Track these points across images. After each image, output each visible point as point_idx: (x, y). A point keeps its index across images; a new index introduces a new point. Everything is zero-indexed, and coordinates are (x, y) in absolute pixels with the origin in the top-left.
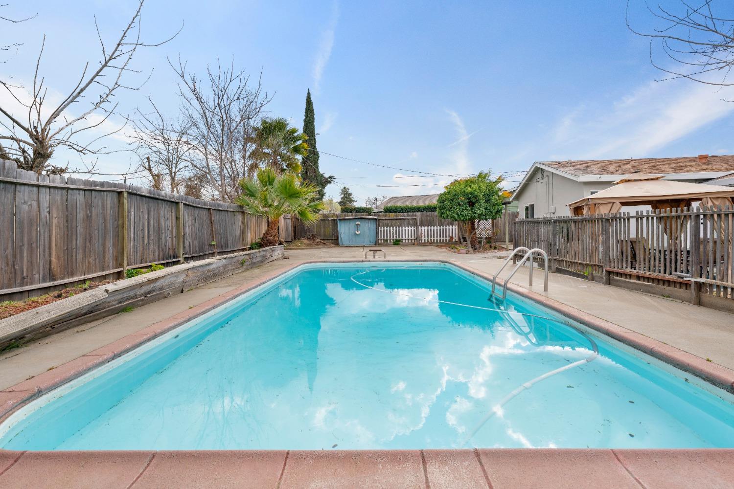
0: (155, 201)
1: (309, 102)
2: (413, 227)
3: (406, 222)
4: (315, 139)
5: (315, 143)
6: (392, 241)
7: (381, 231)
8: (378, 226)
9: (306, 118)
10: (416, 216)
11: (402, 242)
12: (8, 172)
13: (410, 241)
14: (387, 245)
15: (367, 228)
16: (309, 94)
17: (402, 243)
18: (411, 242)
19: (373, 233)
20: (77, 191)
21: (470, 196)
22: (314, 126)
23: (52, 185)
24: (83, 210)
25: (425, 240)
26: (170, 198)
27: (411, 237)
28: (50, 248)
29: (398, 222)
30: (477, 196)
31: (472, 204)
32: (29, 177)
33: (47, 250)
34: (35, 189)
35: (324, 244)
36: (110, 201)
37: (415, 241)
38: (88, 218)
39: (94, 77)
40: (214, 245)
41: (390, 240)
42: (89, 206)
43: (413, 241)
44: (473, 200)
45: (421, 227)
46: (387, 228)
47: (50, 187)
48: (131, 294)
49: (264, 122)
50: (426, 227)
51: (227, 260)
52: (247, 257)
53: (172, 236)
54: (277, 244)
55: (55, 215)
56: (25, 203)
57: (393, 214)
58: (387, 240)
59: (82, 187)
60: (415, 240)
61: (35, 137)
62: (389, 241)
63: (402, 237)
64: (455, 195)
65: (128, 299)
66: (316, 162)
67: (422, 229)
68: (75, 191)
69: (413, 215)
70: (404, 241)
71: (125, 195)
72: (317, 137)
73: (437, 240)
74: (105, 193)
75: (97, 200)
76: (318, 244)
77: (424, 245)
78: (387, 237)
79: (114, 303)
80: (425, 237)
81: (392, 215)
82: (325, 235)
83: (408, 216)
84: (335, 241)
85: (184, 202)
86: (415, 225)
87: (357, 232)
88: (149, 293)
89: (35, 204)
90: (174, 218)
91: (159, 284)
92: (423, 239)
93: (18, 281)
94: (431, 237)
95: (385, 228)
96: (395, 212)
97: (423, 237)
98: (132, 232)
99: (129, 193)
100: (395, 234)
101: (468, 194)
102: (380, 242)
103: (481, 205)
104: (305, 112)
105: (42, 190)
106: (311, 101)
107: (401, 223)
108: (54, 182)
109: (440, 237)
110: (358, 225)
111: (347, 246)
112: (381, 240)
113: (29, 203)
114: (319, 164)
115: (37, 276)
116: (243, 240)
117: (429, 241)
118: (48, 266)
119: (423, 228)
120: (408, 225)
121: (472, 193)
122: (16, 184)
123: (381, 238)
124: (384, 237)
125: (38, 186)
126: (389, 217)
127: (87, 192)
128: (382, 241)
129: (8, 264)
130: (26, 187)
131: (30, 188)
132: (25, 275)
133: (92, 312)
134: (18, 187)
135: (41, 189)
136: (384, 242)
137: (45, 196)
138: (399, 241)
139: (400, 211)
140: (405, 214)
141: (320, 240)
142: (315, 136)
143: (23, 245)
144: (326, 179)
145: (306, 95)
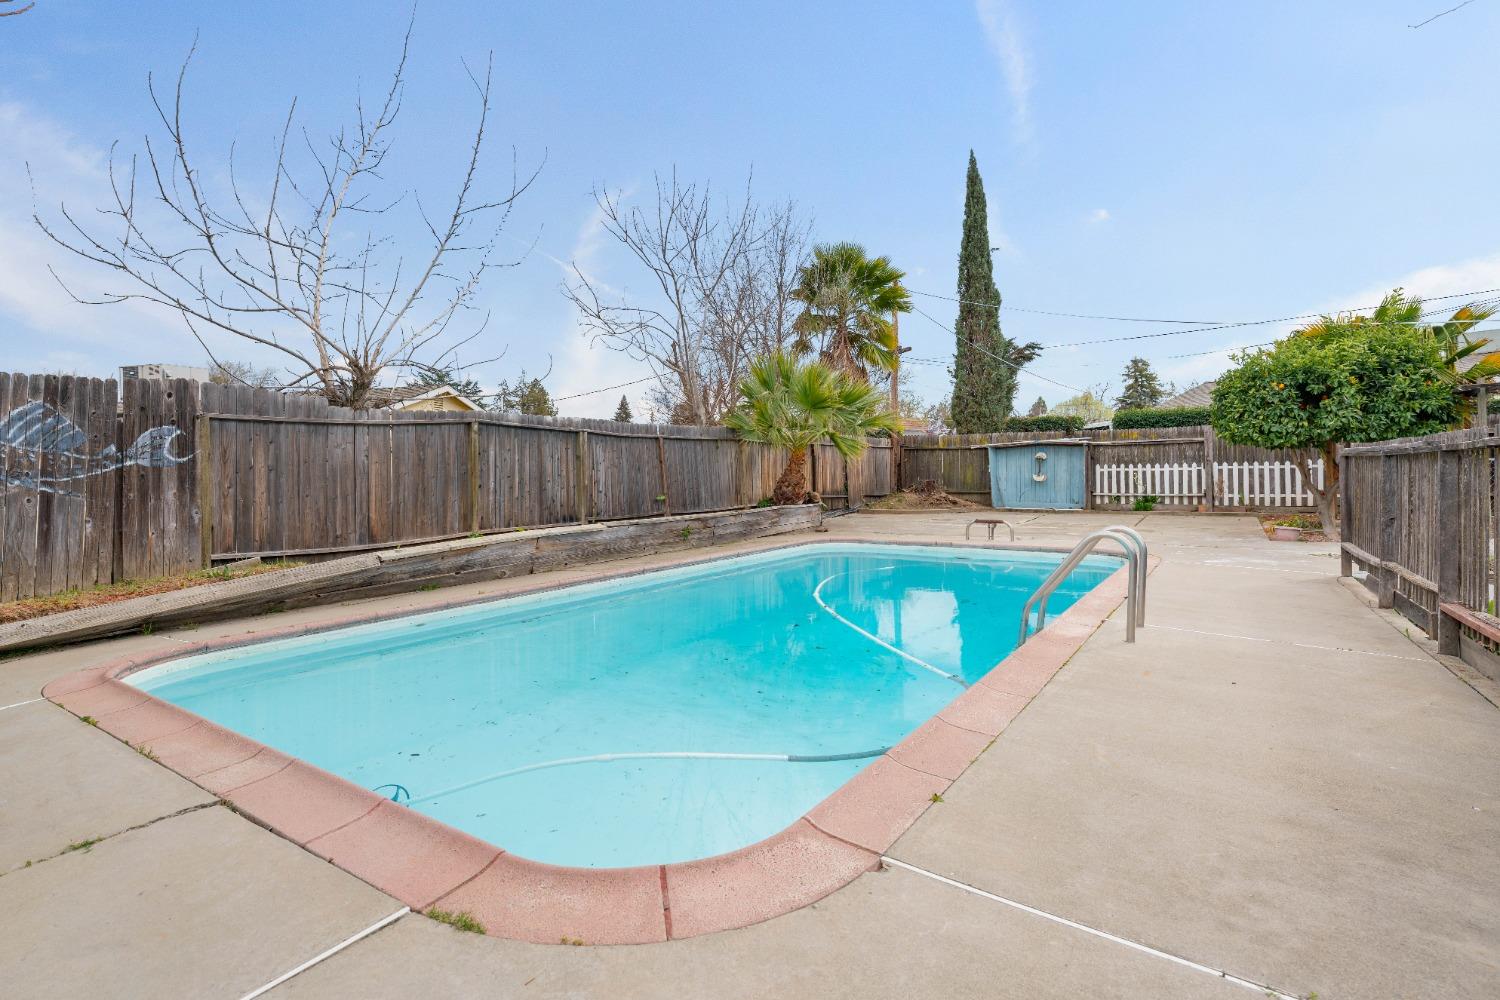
0: (533, 432)
1: (974, 180)
2: (1194, 465)
3: (1172, 451)
4: (989, 263)
5: (990, 271)
6: (1132, 499)
7: (1102, 474)
8: (1093, 460)
9: (968, 217)
10: (1202, 434)
11: (1162, 503)
12: (319, 412)
13: (1186, 502)
14: (1119, 511)
15: (1065, 470)
16: (973, 162)
17: (1159, 506)
18: (1191, 502)
19: (1079, 479)
20: (406, 428)
21: (1301, 377)
22: (986, 232)
23: (371, 421)
24: (412, 452)
25: (1231, 499)
26: (564, 426)
27: (1190, 490)
28: (368, 502)
29: (1149, 452)
30: (1328, 376)
31: (1310, 400)
32: (345, 414)
33: (365, 504)
34: (350, 429)
35: (955, 503)
36: (452, 437)
37: (1200, 502)
38: (421, 462)
39: (430, 270)
40: (664, 500)
41: (1127, 498)
42: (421, 446)
43: (1195, 502)
44: (1315, 388)
45: (1220, 464)
46: (1118, 466)
47: (369, 425)
48: (428, 566)
49: (819, 254)
50: (1235, 464)
51: (639, 528)
52: (697, 524)
53: (568, 485)
54: (801, 502)
55: (374, 460)
56: (337, 446)
57: (1135, 432)
58: (1118, 498)
59: (412, 421)
60: (1200, 498)
61: (354, 364)
62: (1123, 501)
63: (1163, 491)
64: (1254, 379)
65: (425, 574)
66: (992, 314)
67: (1220, 471)
68: (402, 427)
69: (1195, 434)
70: (1167, 501)
71: (475, 427)
72: (994, 256)
73: (1273, 501)
74: (447, 427)
75: (435, 437)
76: (938, 503)
77: (1229, 511)
78: (1119, 491)
79: (404, 576)
80: (1231, 491)
81: (1135, 435)
82: (964, 483)
83: (1180, 434)
84: (981, 494)
85: (589, 430)
86: (1200, 459)
87: (1035, 477)
88: (463, 567)
89: (350, 447)
90: (571, 457)
91: (478, 556)
92: (1226, 496)
93: (331, 540)
94: (1252, 491)
95: (1114, 466)
96: (1142, 426)
97: (1226, 490)
98: (492, 479)
99: (480, 423)
100: (1140, 482)
101: (1294, 373)
102: (1098, 501)
103: (1341, 402)
104: (966, 205)
105: (359, 430)
106: (978, 175)
107: (1159, 452)
108: (374, 418)
109: (1283, 491)
110: (1040, 460)
111: (1010, 510)
112: (1102, 497)
113: (343, 446)
114: (999, 319)
115: (352, 536)
116: (738, 492)
117: (1247, 502)
118: (366, 523)
119: (1225, 466)
120: (1181, 459)
121: (1307, 371)
122: (327, 424)
123: (1102, 491)
124: (1110, 490)
125: (355, 425)
126: (1125, 438)
127: (419, 428)
128: (1106, 500)
129: (319, 519)
130: (340, 427)
131: (345, 428)
132: (339, 533)
133: (371, 584)
134: (330, 427)
135: (357, 428)
136: (1110, 502)
137: (363, 438)
138: (1154, 499)
139: (1157, 422)
140: (1171, 429)
141: (944, 495)
142: (989, 255)
143: (336, 497)
144: (1020, 351)
145: (966, 165)
